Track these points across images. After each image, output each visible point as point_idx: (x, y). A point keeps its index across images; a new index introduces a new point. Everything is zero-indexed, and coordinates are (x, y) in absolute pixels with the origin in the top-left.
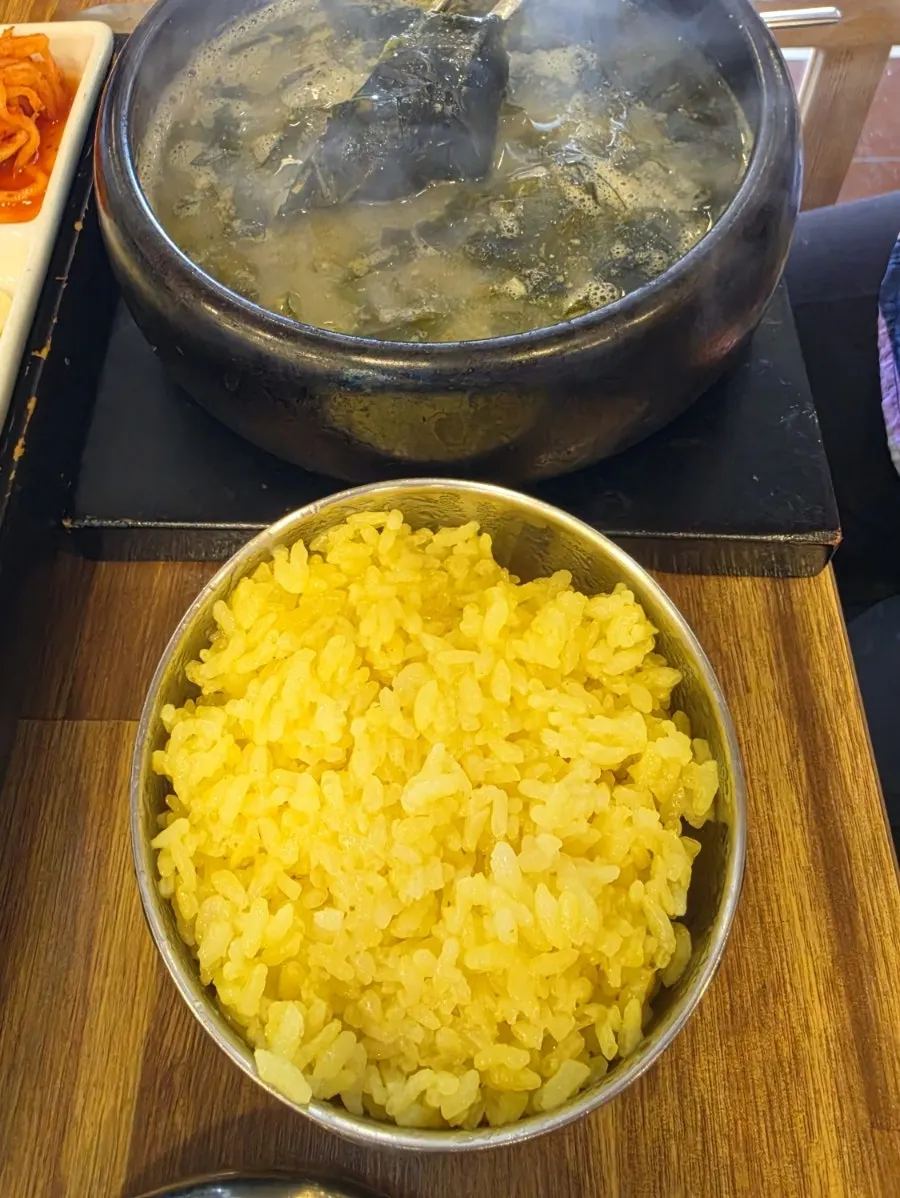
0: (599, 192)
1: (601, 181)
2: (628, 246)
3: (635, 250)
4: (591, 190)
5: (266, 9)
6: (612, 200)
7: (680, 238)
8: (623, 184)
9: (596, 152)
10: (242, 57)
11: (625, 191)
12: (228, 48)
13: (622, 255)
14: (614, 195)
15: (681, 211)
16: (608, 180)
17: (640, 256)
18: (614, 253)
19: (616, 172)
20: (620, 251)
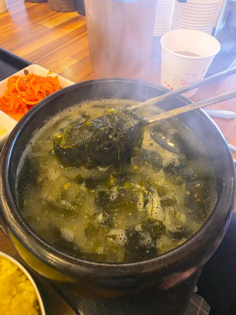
0: (147, 205)
1: (151, 202)
2: (142, 228)
3: (143, 232)
4: (146, 202)
5: (110, 100)
6: (149, 210)
7: (161, 237)
8: (157, 207)
9: (158, 193)
10: (95, 109)
11: (155, 210)
12: (94, 105)
13: (138, 230)
14: (151, 209)
15: (168, 230)
16: (154, 203)
17: (143, 234)
18: (136, 228)
19: (159, 203)
20: (139, 228)
